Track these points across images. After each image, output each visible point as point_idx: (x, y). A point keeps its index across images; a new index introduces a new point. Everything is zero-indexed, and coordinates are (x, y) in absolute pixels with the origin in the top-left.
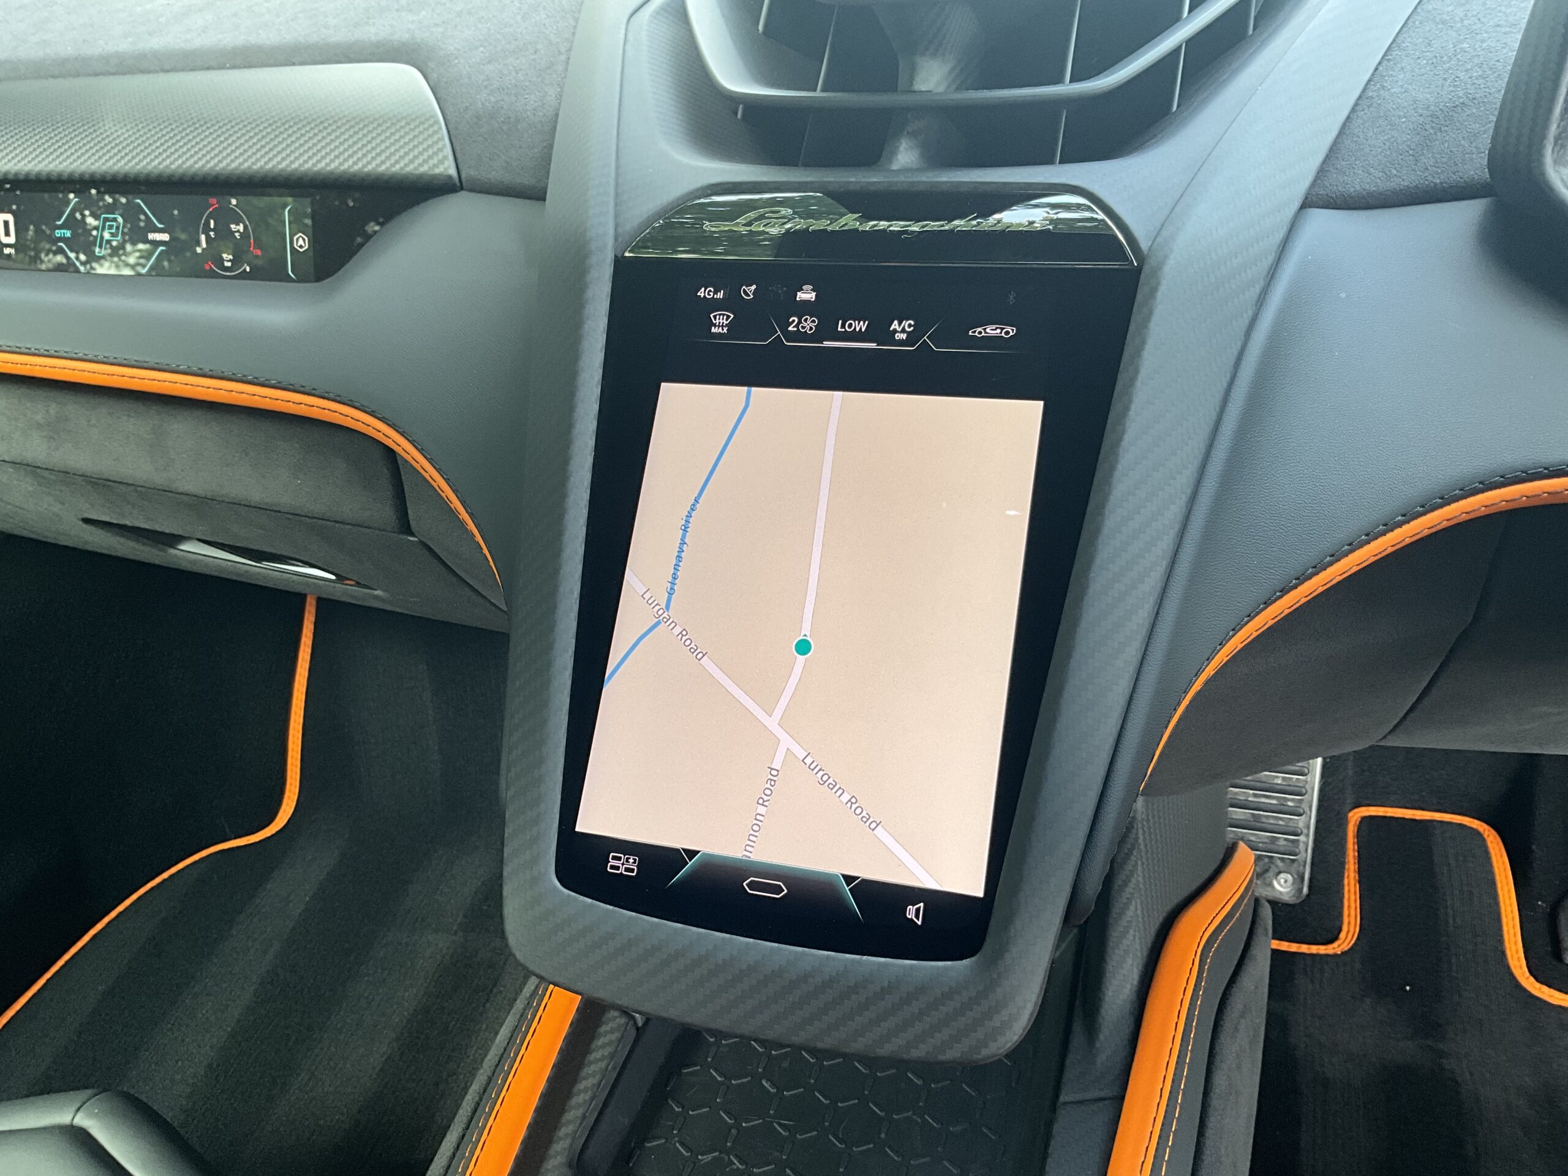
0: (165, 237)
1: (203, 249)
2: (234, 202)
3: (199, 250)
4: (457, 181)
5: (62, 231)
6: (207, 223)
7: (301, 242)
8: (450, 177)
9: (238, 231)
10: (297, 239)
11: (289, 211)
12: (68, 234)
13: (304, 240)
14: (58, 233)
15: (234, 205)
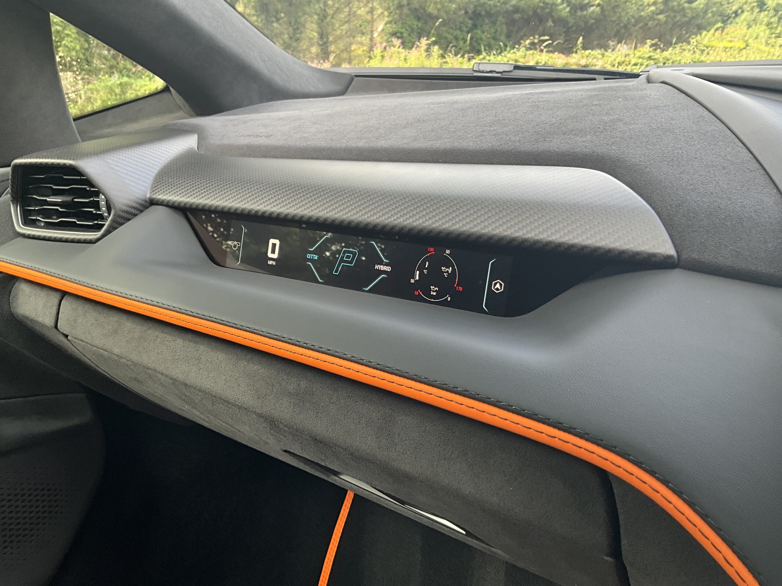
0: (388, 269)
1: (416, 281)
2: (448, 252)
3: (412, 281)
4: (677, 260)
5: (312, 255)
6: (424, 263)
7: (498, 286)
8: (670, 257)
9: (447, 272)
10: (495, 284)
11: (492, 264)
12: (316, 257)
13: (501, 285)
14: (309, 256)
15: (447, 254)
